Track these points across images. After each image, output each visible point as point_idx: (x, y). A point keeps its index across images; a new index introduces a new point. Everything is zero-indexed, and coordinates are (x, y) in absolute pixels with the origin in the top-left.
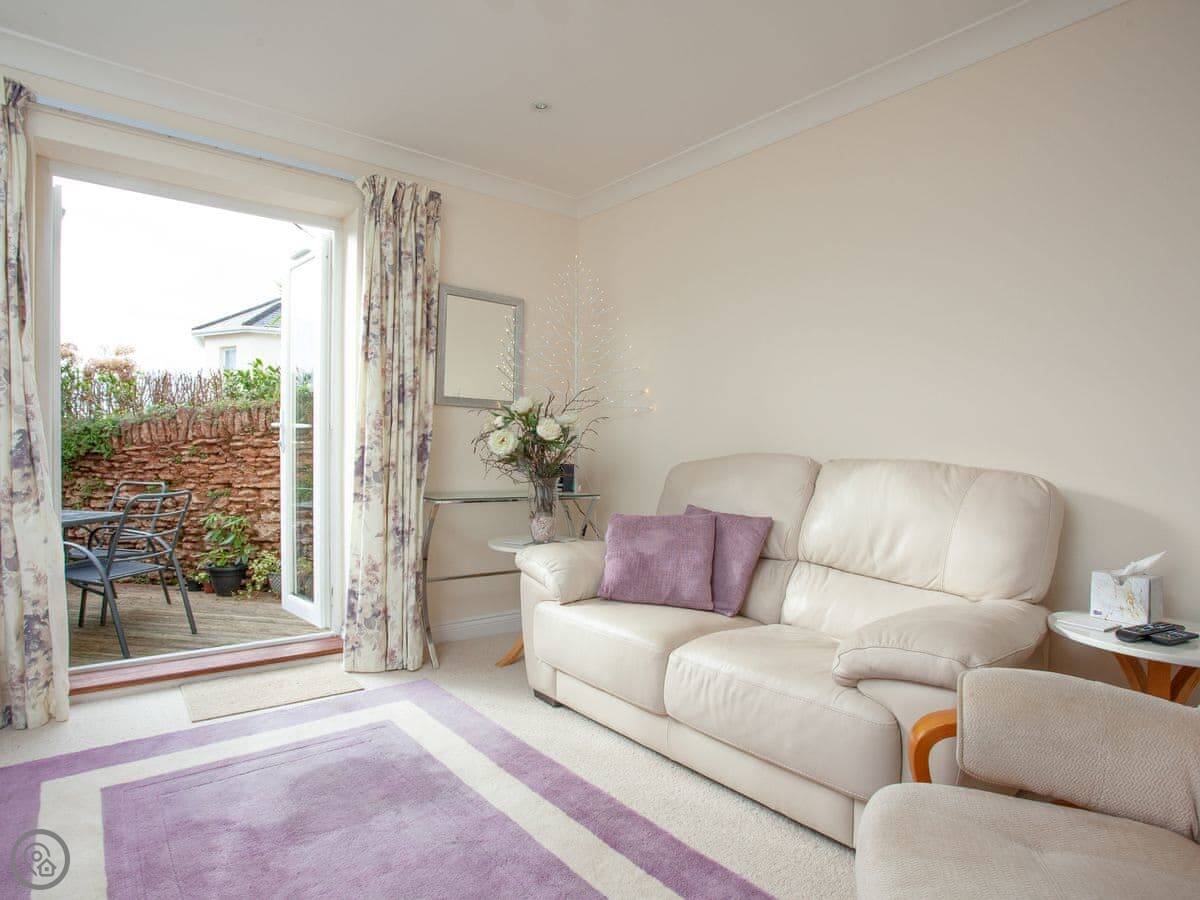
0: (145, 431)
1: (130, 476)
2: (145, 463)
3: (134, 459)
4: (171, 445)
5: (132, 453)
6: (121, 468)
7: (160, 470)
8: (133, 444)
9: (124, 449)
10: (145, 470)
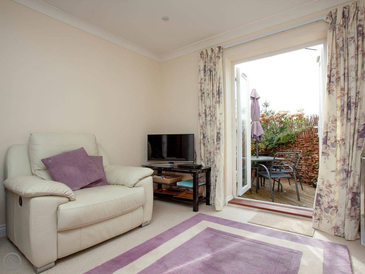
0: (303, 134)
1: (300, 148)
2: (304, 144)
3: (301, 143)
4: (311, 138)
5: (301, 141)
6: (298, 146)
7: (308, 147)
8: (301, 139)
9: (298, 140)
10: (304, 147)
